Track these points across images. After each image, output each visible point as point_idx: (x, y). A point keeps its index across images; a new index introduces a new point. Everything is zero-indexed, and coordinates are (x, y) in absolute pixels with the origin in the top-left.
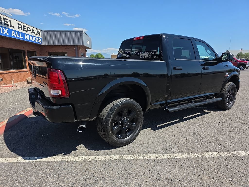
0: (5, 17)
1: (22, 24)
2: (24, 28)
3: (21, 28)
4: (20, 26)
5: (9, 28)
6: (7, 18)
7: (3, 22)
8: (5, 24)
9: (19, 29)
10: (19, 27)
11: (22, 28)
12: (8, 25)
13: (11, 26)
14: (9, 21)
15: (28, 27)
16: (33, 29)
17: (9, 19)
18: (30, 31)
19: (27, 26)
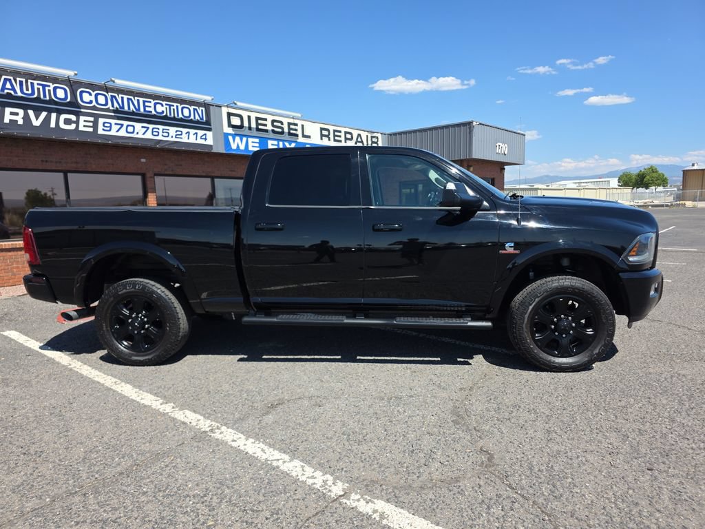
0: (292, 121)
1: (331, 128)
2: (335, 136)
3: (328, 136)
4: (325, 133)
5: (298, 141)
6: (296, 121)
7: (286, 130)
8: (290, 134)
9: (322, 139)
10: (322, 136)
11: (331, 136)
12: (296, 135)
13: (304, 136)
14: (299, 128)
15: (346, 133)
16: (359, 135)
17: (300, 123)
18: (351, 139)
19: (343, 130)
